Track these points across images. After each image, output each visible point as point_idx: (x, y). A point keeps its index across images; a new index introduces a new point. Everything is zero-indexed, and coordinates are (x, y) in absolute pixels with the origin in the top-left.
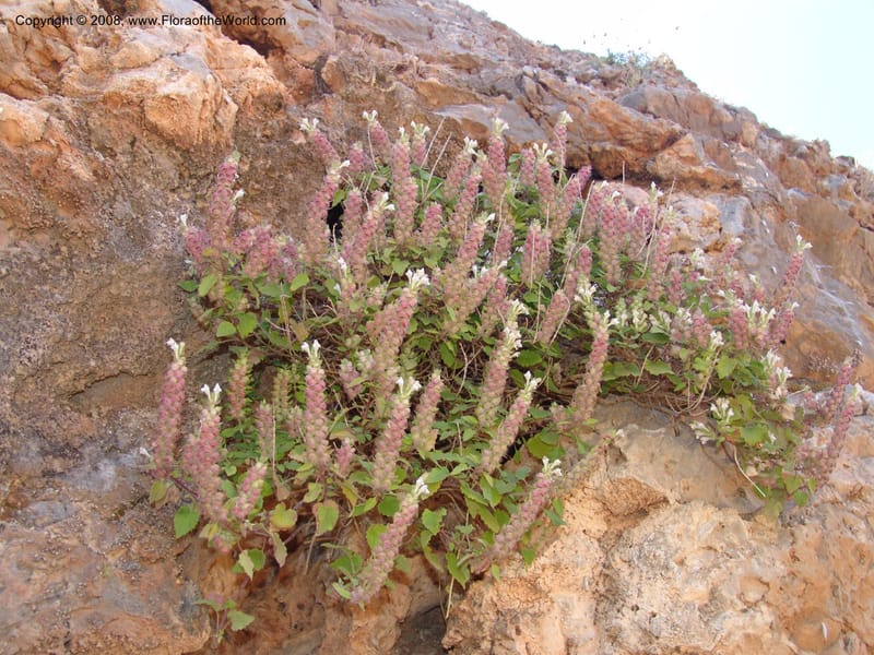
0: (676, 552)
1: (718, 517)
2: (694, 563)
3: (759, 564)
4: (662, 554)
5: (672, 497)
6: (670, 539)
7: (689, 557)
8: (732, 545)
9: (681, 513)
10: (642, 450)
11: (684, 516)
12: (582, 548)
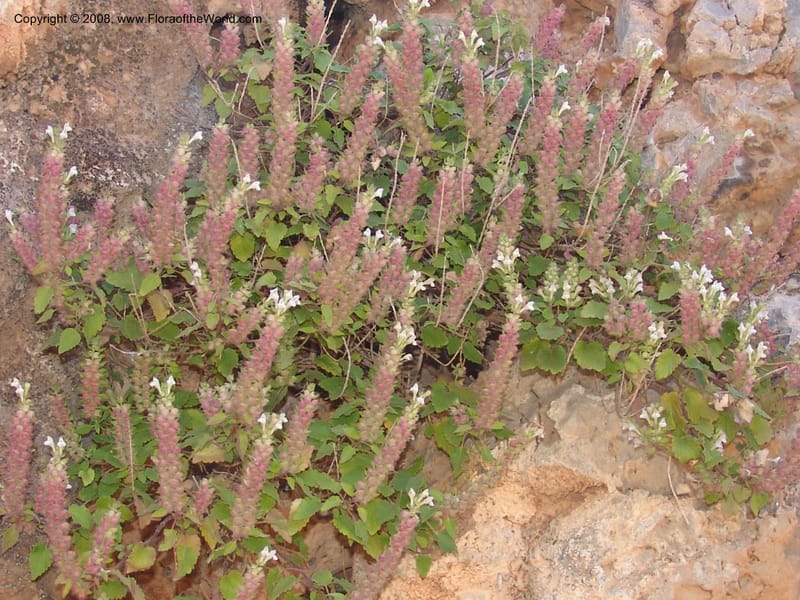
0: (605, 553)
1: (661, 508)
2: (625, 566)
3: (703, 569)
4: (588, 555)
5: (612, 483)
6: (600, 538)
7: (620, 559)
8: (675, 545)
9: (619, 505)
10: (582, 424)
11: (622, 509)
12: (499, 540)
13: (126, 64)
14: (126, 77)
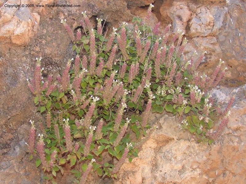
0: (174, 155)
1: (187, 143)
2: (179, 158)
3: (198, 158)
4: (170, 155)
5: (175, 138)
6: (173, 151)
7: (178, 156)
8: (191, 152)
9: (177, 143)
10: (168, 124)
11: (178, 144)
12: (149, 152)
13: (54, 41)
14: (54, 44)
